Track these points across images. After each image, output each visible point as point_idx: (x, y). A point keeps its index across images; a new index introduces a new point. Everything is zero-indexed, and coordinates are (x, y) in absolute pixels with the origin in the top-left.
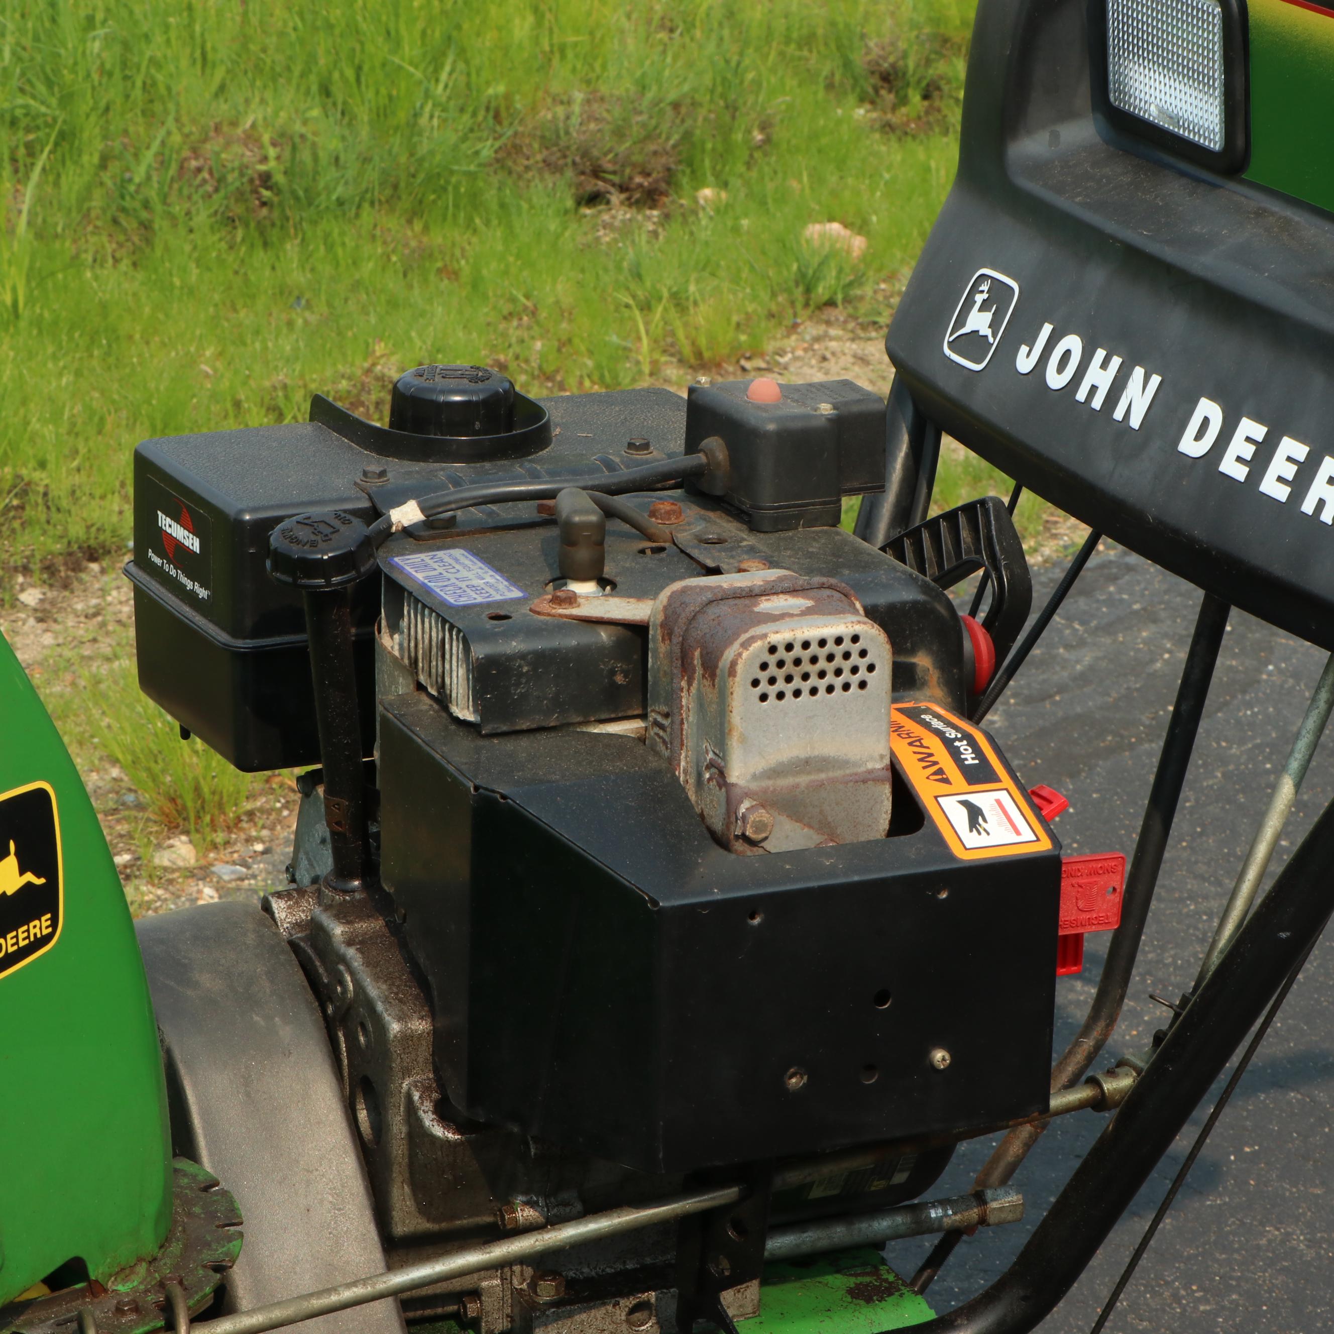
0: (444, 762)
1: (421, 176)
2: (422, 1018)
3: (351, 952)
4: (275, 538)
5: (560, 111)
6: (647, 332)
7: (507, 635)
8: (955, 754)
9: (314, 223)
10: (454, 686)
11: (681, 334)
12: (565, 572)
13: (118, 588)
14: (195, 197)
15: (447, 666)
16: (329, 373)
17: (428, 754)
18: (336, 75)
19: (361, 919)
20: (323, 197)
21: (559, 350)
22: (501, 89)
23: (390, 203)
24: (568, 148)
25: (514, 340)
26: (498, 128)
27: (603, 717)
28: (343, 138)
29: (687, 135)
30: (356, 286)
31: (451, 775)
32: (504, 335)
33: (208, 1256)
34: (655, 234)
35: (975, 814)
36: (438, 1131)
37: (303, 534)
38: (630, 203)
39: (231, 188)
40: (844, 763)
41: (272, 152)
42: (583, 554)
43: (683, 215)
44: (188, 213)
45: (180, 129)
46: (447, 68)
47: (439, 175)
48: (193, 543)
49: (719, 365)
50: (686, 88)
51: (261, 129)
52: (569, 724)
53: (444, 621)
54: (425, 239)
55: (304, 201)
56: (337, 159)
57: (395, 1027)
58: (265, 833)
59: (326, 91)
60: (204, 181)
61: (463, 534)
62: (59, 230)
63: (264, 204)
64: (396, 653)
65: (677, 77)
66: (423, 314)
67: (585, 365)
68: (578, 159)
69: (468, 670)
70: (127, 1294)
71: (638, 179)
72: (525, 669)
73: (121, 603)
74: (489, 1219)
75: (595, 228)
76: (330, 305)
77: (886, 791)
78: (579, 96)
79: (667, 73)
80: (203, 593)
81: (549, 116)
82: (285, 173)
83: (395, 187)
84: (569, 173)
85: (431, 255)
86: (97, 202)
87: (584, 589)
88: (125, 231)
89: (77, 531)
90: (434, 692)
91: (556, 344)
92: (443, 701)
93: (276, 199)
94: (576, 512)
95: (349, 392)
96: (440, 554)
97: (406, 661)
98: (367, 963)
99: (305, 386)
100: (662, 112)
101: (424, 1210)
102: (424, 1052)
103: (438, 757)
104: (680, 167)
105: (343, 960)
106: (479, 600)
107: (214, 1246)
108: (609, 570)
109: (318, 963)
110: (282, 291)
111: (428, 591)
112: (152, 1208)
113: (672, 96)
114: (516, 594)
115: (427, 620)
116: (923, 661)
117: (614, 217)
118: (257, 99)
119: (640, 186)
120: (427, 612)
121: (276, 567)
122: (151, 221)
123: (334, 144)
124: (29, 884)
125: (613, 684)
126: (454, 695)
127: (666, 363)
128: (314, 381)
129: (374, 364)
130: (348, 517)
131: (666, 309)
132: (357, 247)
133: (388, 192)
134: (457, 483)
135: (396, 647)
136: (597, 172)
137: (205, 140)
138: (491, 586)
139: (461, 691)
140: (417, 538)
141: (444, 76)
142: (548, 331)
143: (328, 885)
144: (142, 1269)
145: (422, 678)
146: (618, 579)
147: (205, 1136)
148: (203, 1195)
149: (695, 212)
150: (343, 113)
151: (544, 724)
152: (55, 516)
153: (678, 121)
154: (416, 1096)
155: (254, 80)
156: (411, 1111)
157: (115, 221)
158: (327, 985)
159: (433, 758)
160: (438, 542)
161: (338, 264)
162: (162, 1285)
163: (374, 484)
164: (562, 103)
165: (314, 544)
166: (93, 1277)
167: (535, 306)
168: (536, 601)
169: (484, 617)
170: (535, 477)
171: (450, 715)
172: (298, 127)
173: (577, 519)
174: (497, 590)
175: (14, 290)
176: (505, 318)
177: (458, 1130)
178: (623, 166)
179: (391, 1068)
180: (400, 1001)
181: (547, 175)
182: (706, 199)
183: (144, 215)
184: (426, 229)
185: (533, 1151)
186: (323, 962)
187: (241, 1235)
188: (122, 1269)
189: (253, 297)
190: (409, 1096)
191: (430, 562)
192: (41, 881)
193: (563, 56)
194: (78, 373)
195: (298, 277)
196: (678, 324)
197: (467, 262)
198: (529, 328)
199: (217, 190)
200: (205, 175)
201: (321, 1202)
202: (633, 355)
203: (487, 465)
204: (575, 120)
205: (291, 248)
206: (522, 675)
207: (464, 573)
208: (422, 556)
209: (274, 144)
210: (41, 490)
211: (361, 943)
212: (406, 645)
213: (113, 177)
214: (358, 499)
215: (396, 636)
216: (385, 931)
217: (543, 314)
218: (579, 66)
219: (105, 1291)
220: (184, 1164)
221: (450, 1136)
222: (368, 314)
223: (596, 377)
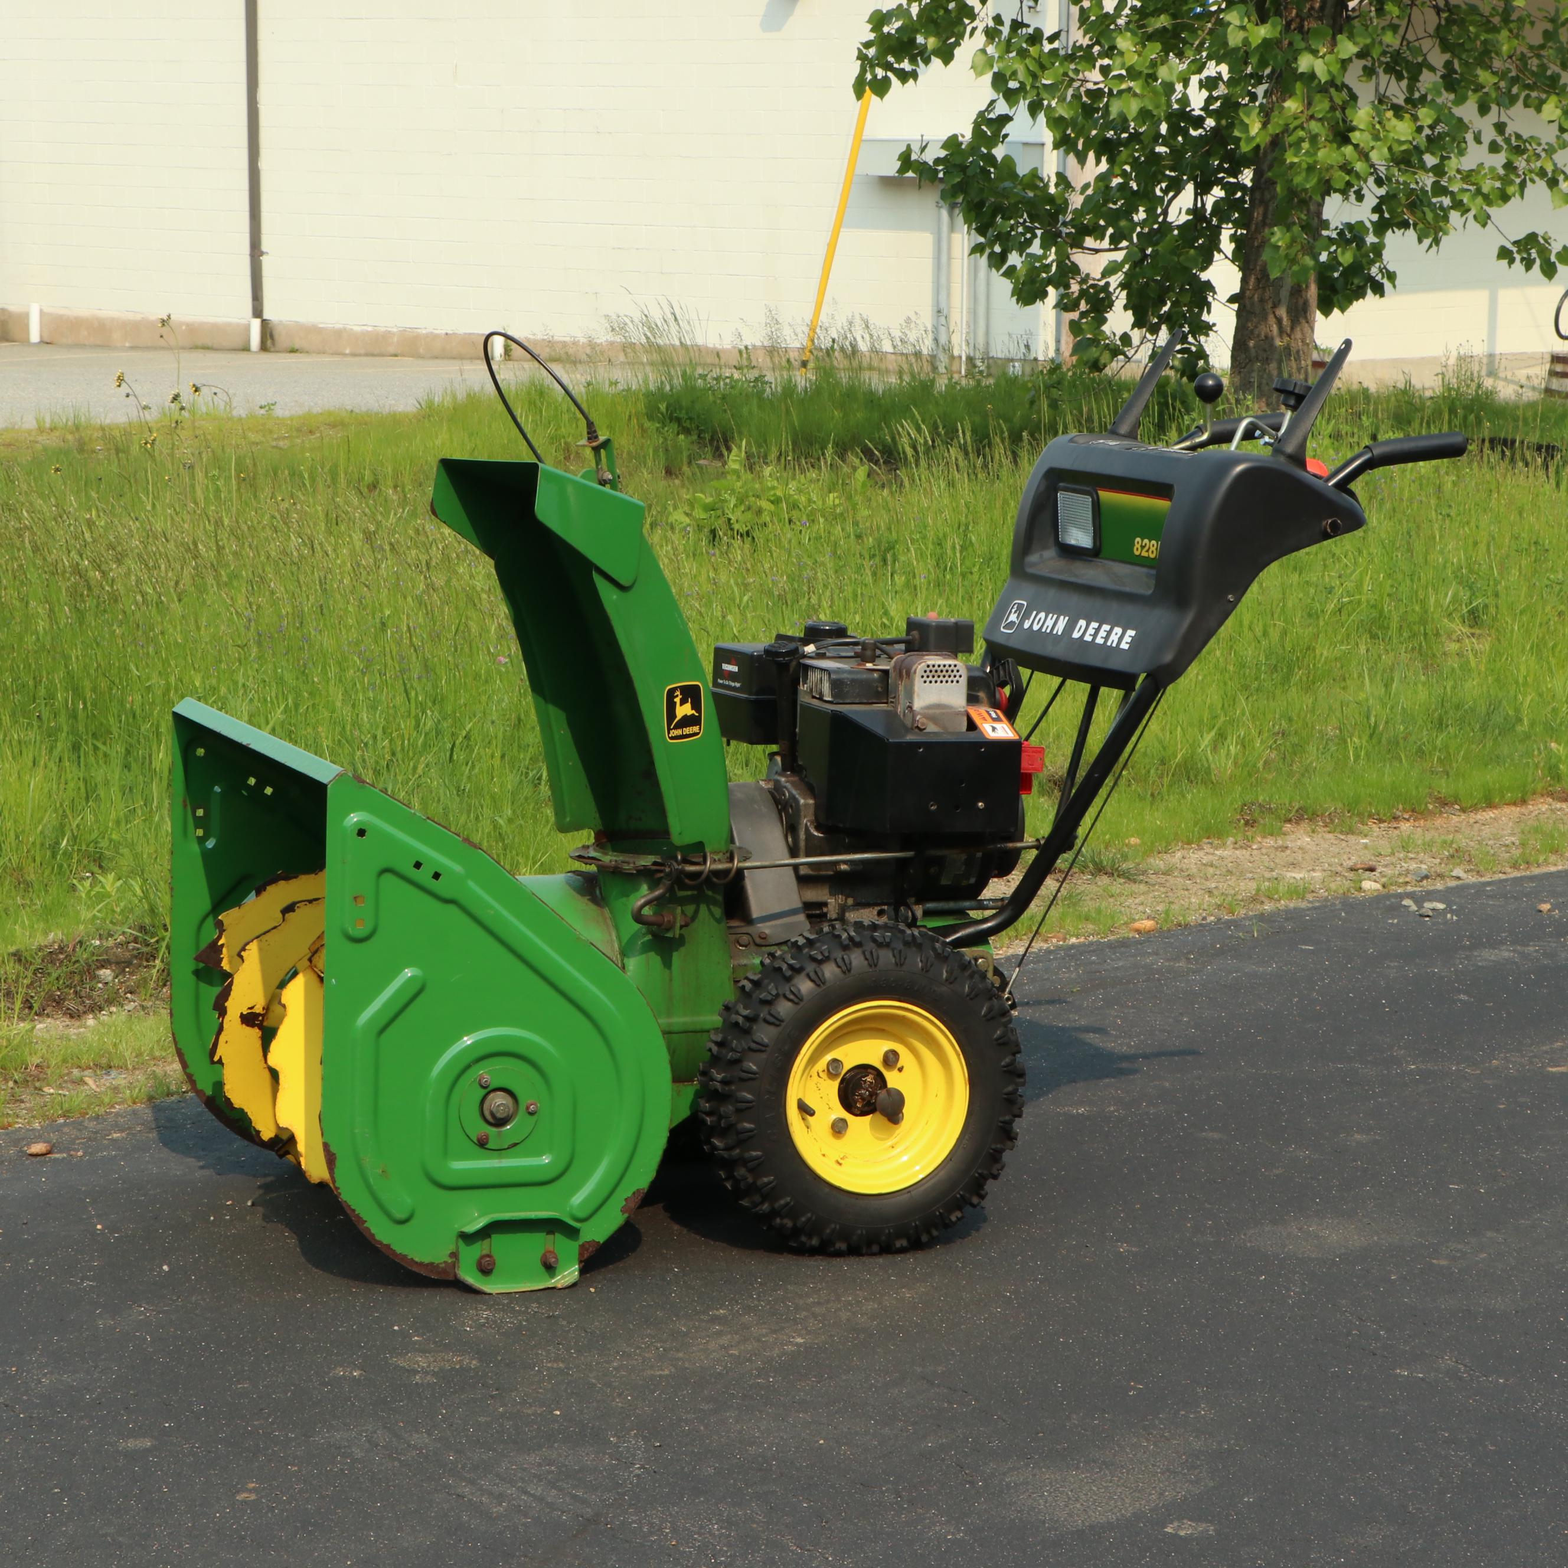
0: (821, 711)
2: (812, 799)
3: (788, 787)
7: (843, 676)
8: (990, 715)
10: (825, 691)
15: (823, 688)
17: (815, 712)
19: (792, 778)
27: (874, 701)
35: (994, 729)
36: (816, 834)
40: (951, 707)
48: (735, 670)
52: (862, 703)
53: (822, 670)
57: (802, 801)
69: (830, 687)
72: (849, 684)
77: (965, 718)
80: (738, 685)
87: (869, 665)
90: (818, 695)
92: (821, 698)
97: (809, 691)
98: (794, 788)
102: (811, 810)
109: (776, 790)
114: (847, 666)
116: (982, 695)
120: (816, 674)
124: (694, 714)
125: (877, 691)
126: (825, 693)
130: (789, 653)
139: (827, 692)
145: (814, 692)
151: (854, 702)
154: (808, 825)
156: (807, 830)
158: (780, 799)
159: (818, 714)
168: (853, 668)
169: (836, 672)
171: (823, 701)
177: (823, 832)
179: (801, 818)
180: (804, 796)
186: (778, 789)
190: (806, 825)
191: (817, 660)
192: (697, 715)
206: (847, 685)
208: (815, 659)
211: (792, 783)
212: (809, 687)
215: (805, 685)
216: (800, 782)
221: (819, 834)
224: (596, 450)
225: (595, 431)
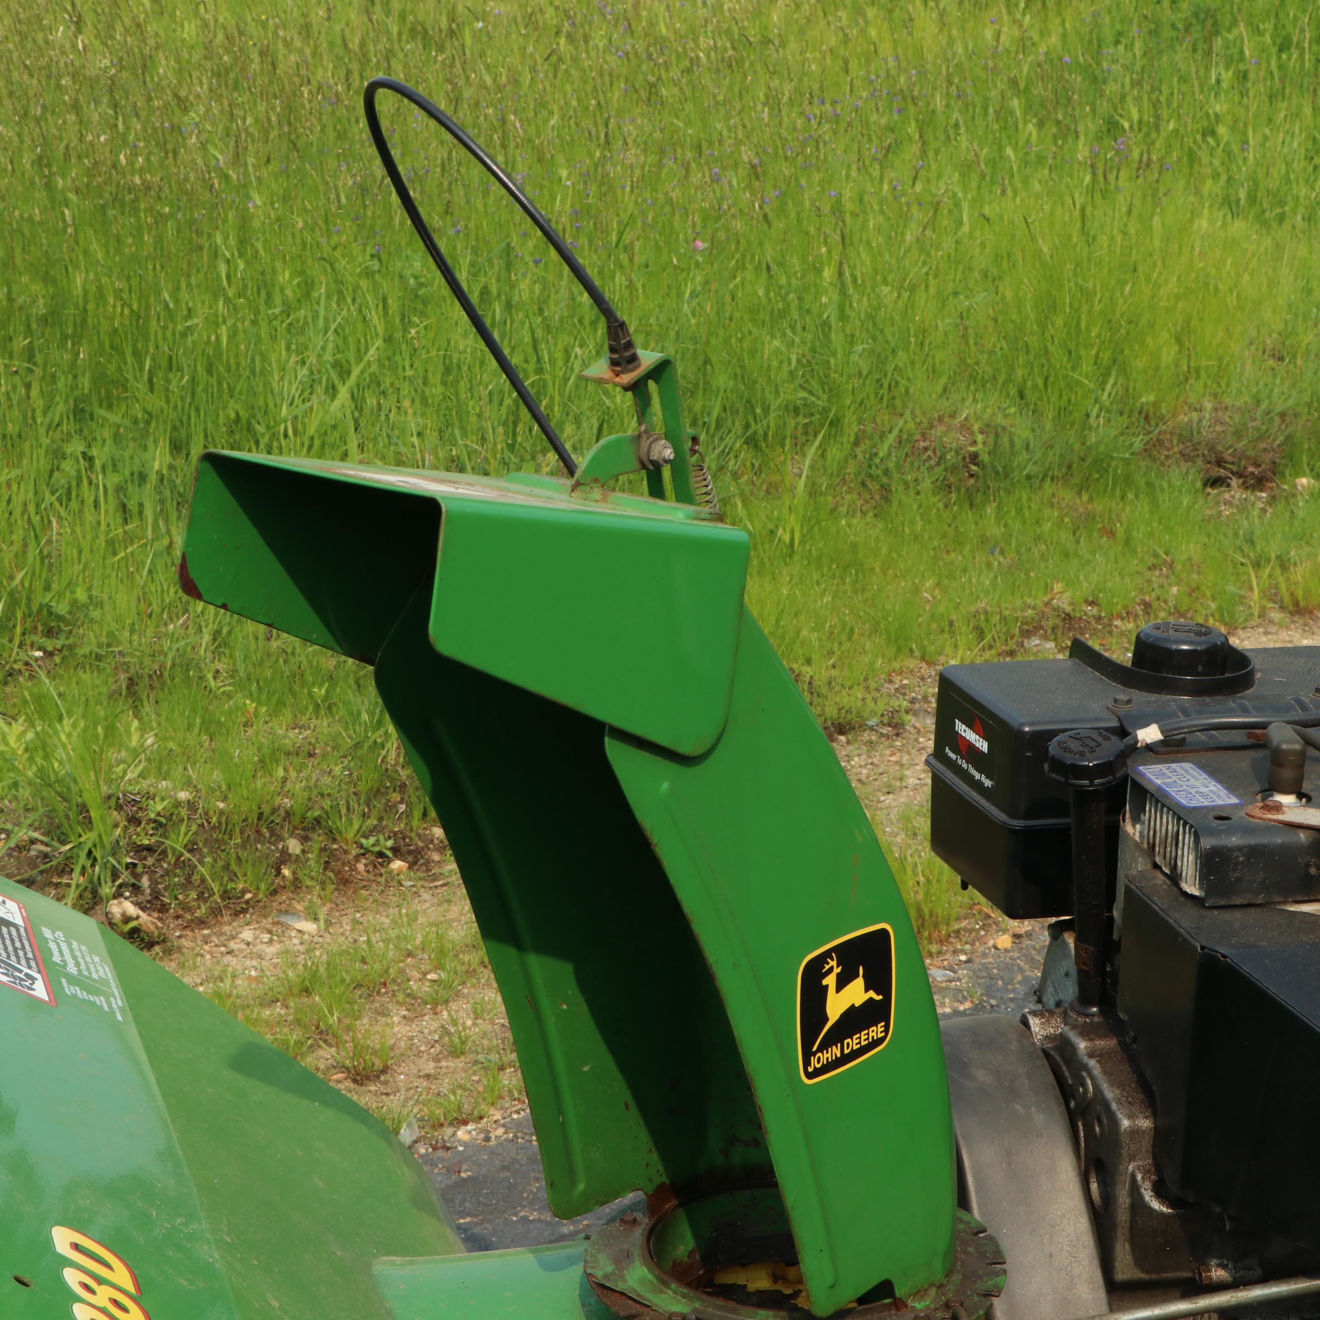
0: (1176, 926)
1: (1089, 460)
2: (1146, 1118)
3: (1092, 1063)
4: (1053, 747)
5: (1195, 416)
6: (1258, 585)
7: (1229, 832)
9: (1008, 491)
10: (1185, 868)
11: (1283, 587)
12: (1273, 786)
13: (859, 755)
14: (922, 469)
15: (1180, 852)
16: (1019, 603)
17: (1163, 919)
18: (1029, 383)
19: (1100, 1037)
20: (1016, 473)
21: (1190, 595)
22: (1152, 398)
23: (1066, 478)
24: (1199, 443)
25: (1156, 585)
26: (1147, 427)
27: (1299, 899)
28: (1033, 430)
29: (1289, 438)
30: (1038, 538)
31: (1182, 936)
32: (1149, 581)
33: (980, 1286)
34: (1264, 511)
36: (1156, 1205)
37: (1074, 745)
38: (1246, 486)
39: (949, 464)
41: (980, 438)
42: (1287, 774)
43: (1286, 498)
44: (916, 480)
45: (913, 419)
46: (1111, 382)
47: (1102, 460)
48: (983, 745)
49: (1311, 612)
50: (1290, 403)
51: (972, 421)
52: (1271, 903)
53: (1179, 818)
54: (1090, 507)
55: (1002, 475)
56: (1028, 445)
57: (1125, 1123)
58: (968, 947)
59: (1022, 396)
60: (930, 458)
61: (1191, 751)
62: (824, 489)
63: (972, 476)
64: (1137, 838)
65: (1283, 394)
66: (1088, 562)
67: (1209, 607)
68: (1206, 452)
69: (1196, 857)
70: (922, 1310)
71: (1251, 469)
72: (1241, 859)
73: (861, 766)
74: (1188, 1274)
75: (1218, 503)
76: (1018, 553)
78: (1208, 406)
79: (1276, 390)
80: (988, 783)
81: (1186, 419)
82: (989, 453)
83: (1069, 467)
84: (1200, 462)
85: (1094, 518)
86: (851, 469)
87: (1287, 800)
88: (870, 492)
89: (831, 711)
90: (1167, 871)
91: (1188, 590)
92: (1174, 878)
93: (981, 473)
94: (1284, 741)
95: (1033, 619)
96: (1174, 766)
97: (1145, 846)
98: (1105, 1072)
99: (1001, 612)
100: (1272, 420)
101: (1139, 1262)
102: (1146, 1144)
103: (1171, 921)
104: (1284, 462)
105: (1086, 1068)
106: (1206, 803)
107: (985, 1279)
108: (1306, 787)
109: (1064, 1068)
110: (983, 540)
111: (1167, 795)
112: (942, 1246)
113: (1279, 408)
114: (1234, 800)
115: (1165, 817)
117: (1233, 497)
118: (971, 399)
119: (1253, 473)
120: (1165, 810)
121: (1052, 769)
122: (889, 485)
123: (1027, 434)
124: (871, 999)
125: (1308, 874)
126: (1184, 874)
127: (1270, 608)
128: (1007, 609)
129: (1052, 599)
130: (1108, 735)
131: (1273, 568)
132: (1039, 510)
133: (1064, 470)
134: (1186, 713)
135: (1137, 834)
136: (1220, 463)
137: (932, 427)
138: (1214, 793)
139: (1190, 872)
140: (1156, 753)
141: (1108, 387)
142: (1182, 580)
143: (1073, 1009)
144: (933, 1292)
145: (1158, 860)
146: (1312, 794)
147: (976, 1193)
148: (975, 1238)
149: (1294, 495)
150: (1034, 412)
151: (1252, 902)
152: (816, 700)
153: (1283, 426)
154: (1139, 1177)
155: (969, 385)
156: (1135, 1188)
157: (863, 484)
158: (1071, 1086)
159: (1168, 923)
160: (1172, 757)
161: (1024, 522)
162: (947, 1306)
163: (1123, 709)
164: (1196, 410)
165: (1082, 754)
166: (898, 1295)
167: (1173, 562)
168: (1250, 807)
169: (1210, 817)
170: (1245, 712)
171: (1180, 889)
172: (999, 420)
173: (1284, 747)
174: (1219, 797)
175: (792, 532)
176: (1150, 569)
177: (1170, 1206)
178: (1240, 458)
179: (1121, 1154)
180: (1130, 1103)
181: (1182, 463)
182: (1303, 486)
183: (885, 480)
184: (1091, 499)
185: (1228, 1227)
186: (1069, 1068)
187: (1005, 1271)
188: (919, 1291)
189: (961, 544)
190: (1133, 1177)
191: (1167, 772)
192: (880, 997)
193: (1198, 377)
194: (835, 596)
195: (995, 531)
196: (1281, 580)
197: (1121, 525)
198: (1168, 577)
199: (938, 464)
200: (929, 453)
201: (1062, 1250)
202: (1247, 601)
203: (1207, 699)
204: (1205, 423)
205: (989, 510)
206: (1238, 863)
207: (1193, 782)
208: (1160, 766)
209: (981, 432)
210: (807, 679)
211: (1099, 1056)
212: (1146, 833)
213: (864, 452)
214: (1110, 720)
215: (1138, 826)
216: (1117, 1047)
217: (1178, 567)
218: (1209, 383)
219: (906, 1306)
220: (962, 1214)
221: (1164, 1209)
222: (1047, 561)
223: (1217, 617)
224: (637, 388)
225: (630, 345)
